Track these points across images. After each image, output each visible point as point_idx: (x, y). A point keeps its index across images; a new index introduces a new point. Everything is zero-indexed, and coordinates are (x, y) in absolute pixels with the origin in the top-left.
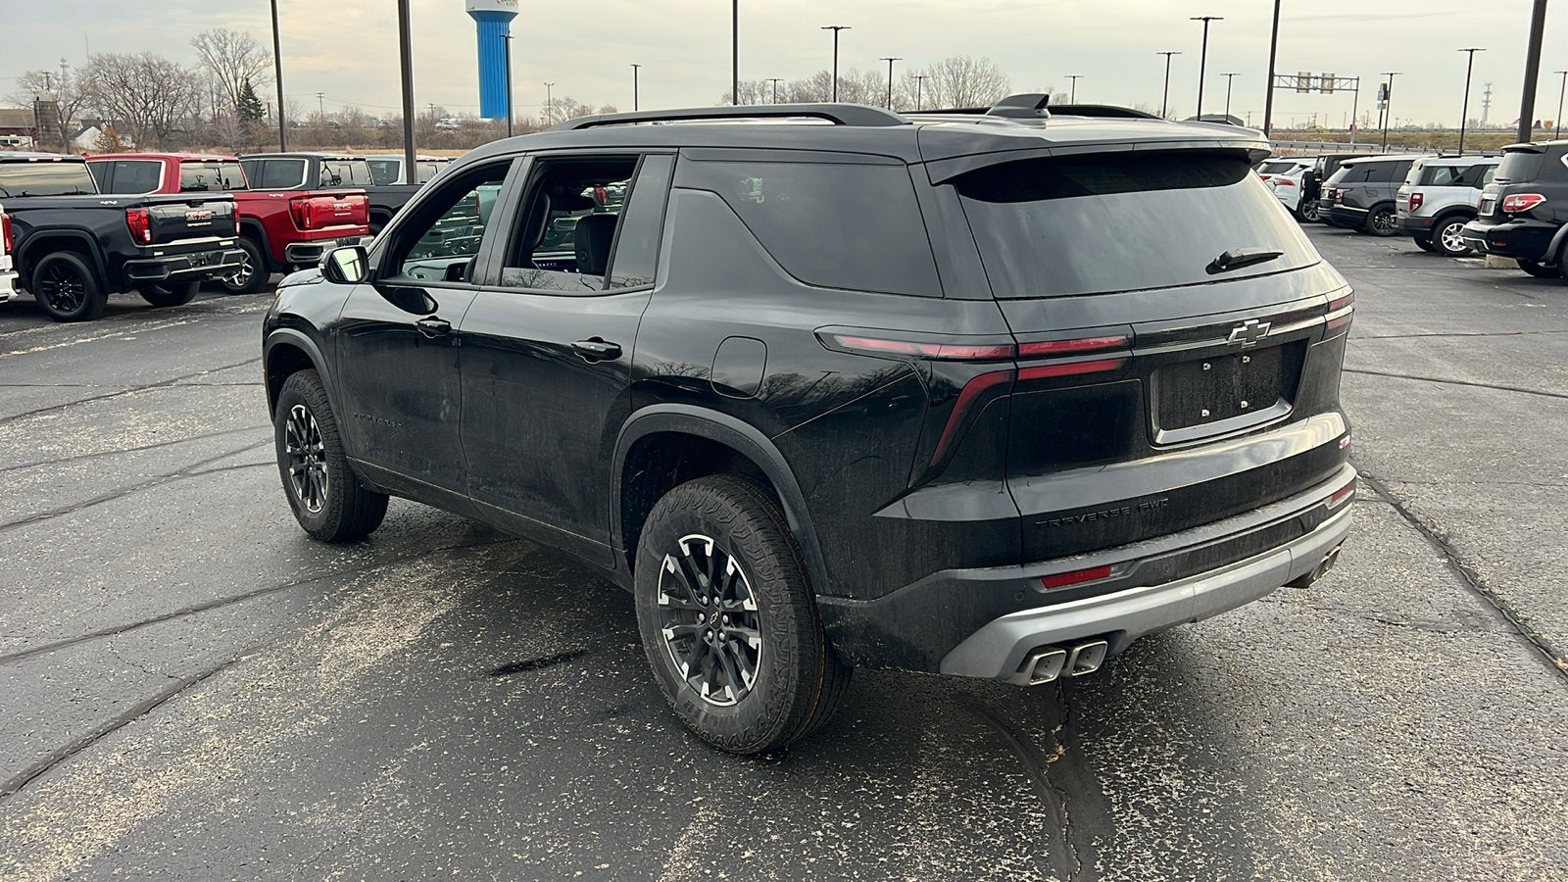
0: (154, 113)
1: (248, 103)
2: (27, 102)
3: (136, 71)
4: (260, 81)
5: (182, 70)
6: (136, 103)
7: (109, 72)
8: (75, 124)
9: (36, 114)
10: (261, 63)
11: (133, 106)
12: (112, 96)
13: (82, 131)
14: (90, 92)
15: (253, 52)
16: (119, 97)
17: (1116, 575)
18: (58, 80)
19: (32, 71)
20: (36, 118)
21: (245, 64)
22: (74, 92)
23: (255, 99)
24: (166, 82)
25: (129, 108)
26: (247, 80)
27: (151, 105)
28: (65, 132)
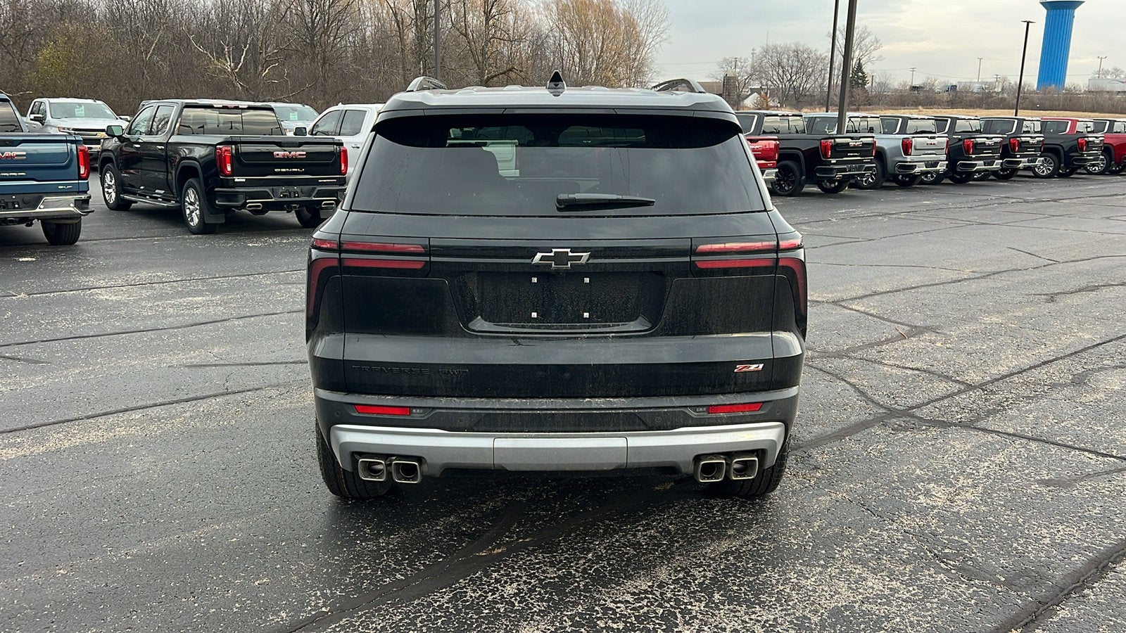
0: (795, 83)
1: (857, 75)
2: (720, 78)
3: (789, 56)
4: (869, 60)
5: (818, 54)
6: (785, 77)
7: (772, 57)
8: (746, 91)
9: (724, 85)
10: (872, 48)
11: (783, 79)
12: (771, 73)
13: (750, 95)
14: (758, 71)
15: (868, 40)
16: (775, 73)
17: (417, 415)
18: (741, 62)
19: (727, 58)
20: (724, 87)
21: (861, 49)
22: (749, 69)
23: (863, 73)
24: (806, 63)
25: (780, 80)
26: (860, 60)
27: (794, 78)
28: (739, 96)
